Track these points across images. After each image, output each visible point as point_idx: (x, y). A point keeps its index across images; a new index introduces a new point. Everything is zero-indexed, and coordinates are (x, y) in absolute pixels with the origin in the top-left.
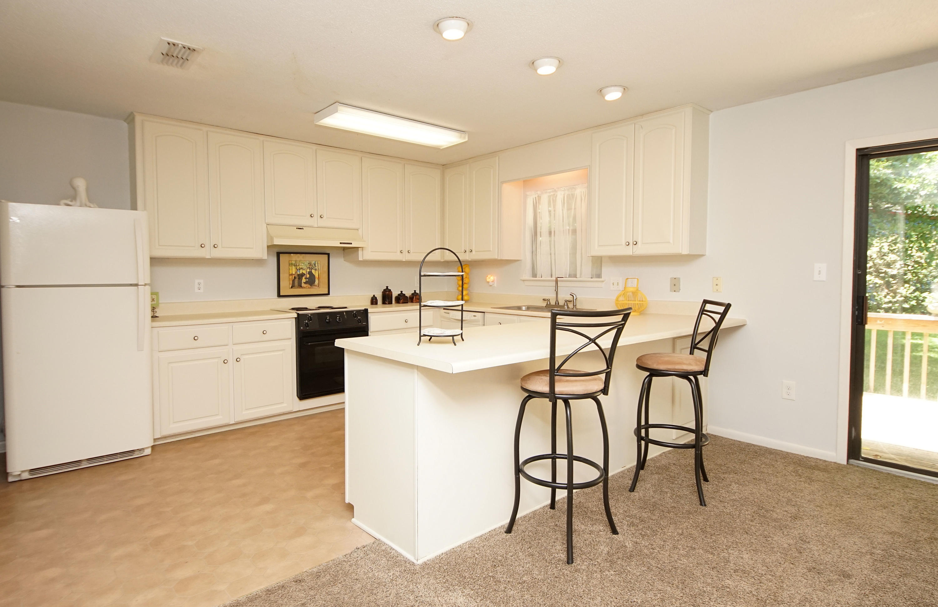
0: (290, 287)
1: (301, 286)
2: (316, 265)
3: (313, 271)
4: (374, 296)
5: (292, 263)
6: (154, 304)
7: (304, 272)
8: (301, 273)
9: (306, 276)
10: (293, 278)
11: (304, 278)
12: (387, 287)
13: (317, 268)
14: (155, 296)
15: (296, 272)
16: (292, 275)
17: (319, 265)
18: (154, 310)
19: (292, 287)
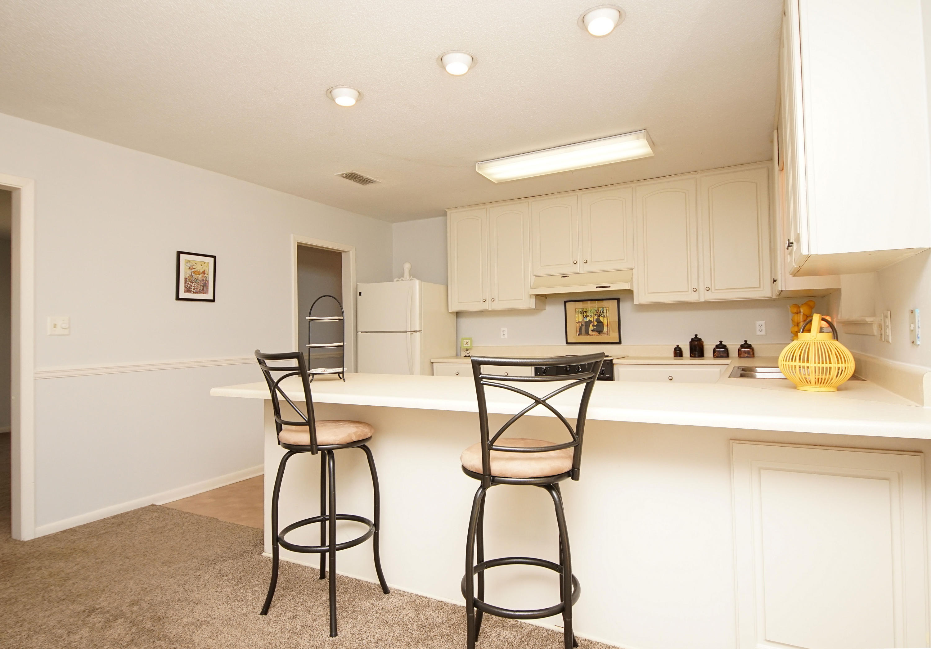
0: (578, 335)
1: (589, 334)
2: (604, 312)
3: (601, 318)
4: (678, 346)
5: (578, 311)
6: (468, 347)
7: (592, 319)
8: (588, 320)
9: (594, 324)
10: (580, 326)
11: (591, 325)
12: (696, 335)
13: (605, 314)
14: (469, 340)
15: (583, 320)
16: (579, 322)
17: (607, 311)
18: (468, 351)
19: (579, 335)
